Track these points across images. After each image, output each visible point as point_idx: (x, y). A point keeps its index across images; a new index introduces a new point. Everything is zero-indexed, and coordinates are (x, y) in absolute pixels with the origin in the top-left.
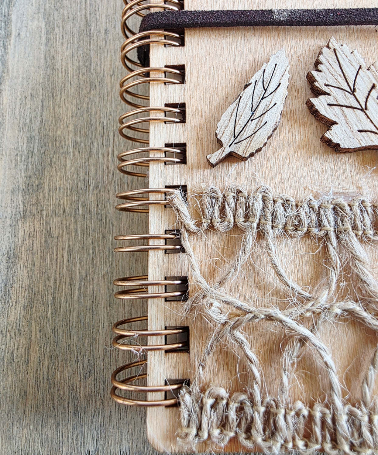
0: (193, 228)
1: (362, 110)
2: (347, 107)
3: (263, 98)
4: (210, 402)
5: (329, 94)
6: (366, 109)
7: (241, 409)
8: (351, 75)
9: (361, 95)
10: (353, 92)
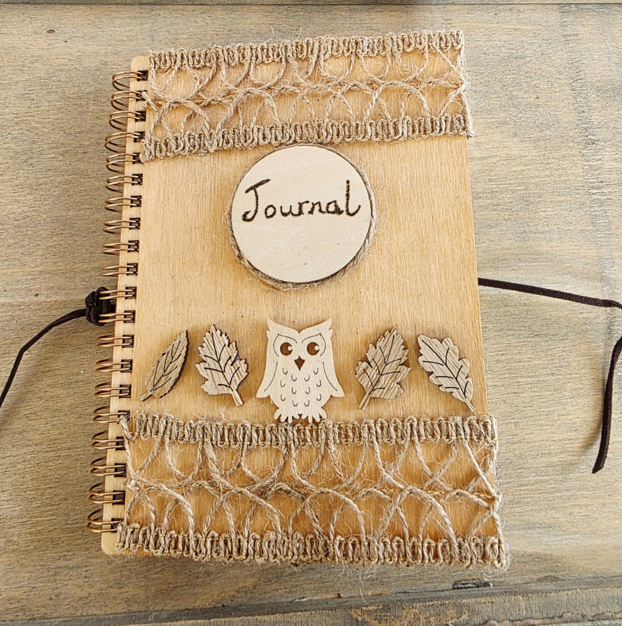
0: (129, 436)
1: (222, 372)
2: (214, 370)
3: (171, 363)
4: (130, 530)
5: (206, 362)
6: (224, 371)
7: (145, 534)
8: (219, 350)
9: (222, 363)
10: (218, 361)
